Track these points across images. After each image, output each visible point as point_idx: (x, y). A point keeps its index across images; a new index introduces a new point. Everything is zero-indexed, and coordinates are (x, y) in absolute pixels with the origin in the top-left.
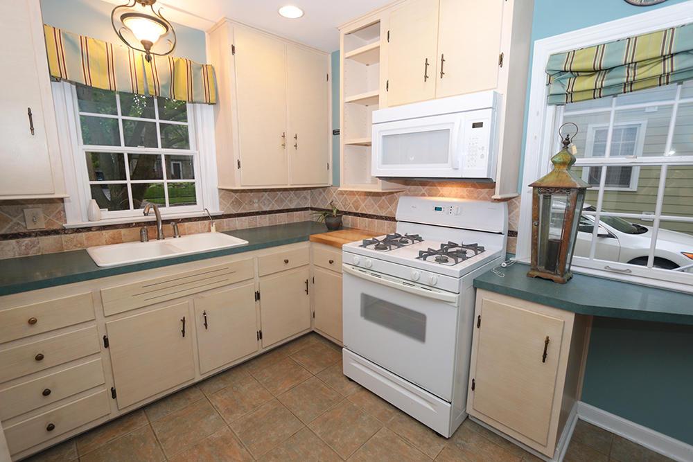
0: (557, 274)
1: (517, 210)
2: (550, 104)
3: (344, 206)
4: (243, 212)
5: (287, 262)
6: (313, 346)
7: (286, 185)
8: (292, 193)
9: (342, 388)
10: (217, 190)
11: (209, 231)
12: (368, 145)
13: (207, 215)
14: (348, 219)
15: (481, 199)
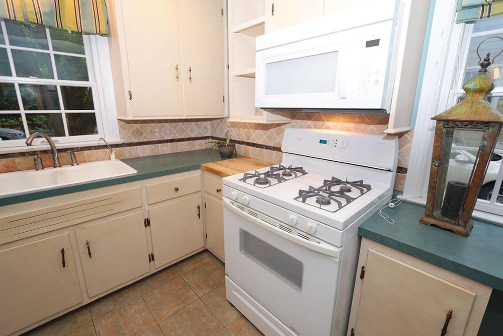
0: (458, 224)
1: (409, 145)
2: (458, 22)
3: (238, 136)
4: (145, 140)
5: (177, 190)
6: (204, 265)
7: (182, 116)
8: (193, 123)
9: (223, 314)
10: (116, 121)
11: (110, 159)
12: (252, 76)
13: (105, 144)
14: (241, 149)
15: (368, 132)
